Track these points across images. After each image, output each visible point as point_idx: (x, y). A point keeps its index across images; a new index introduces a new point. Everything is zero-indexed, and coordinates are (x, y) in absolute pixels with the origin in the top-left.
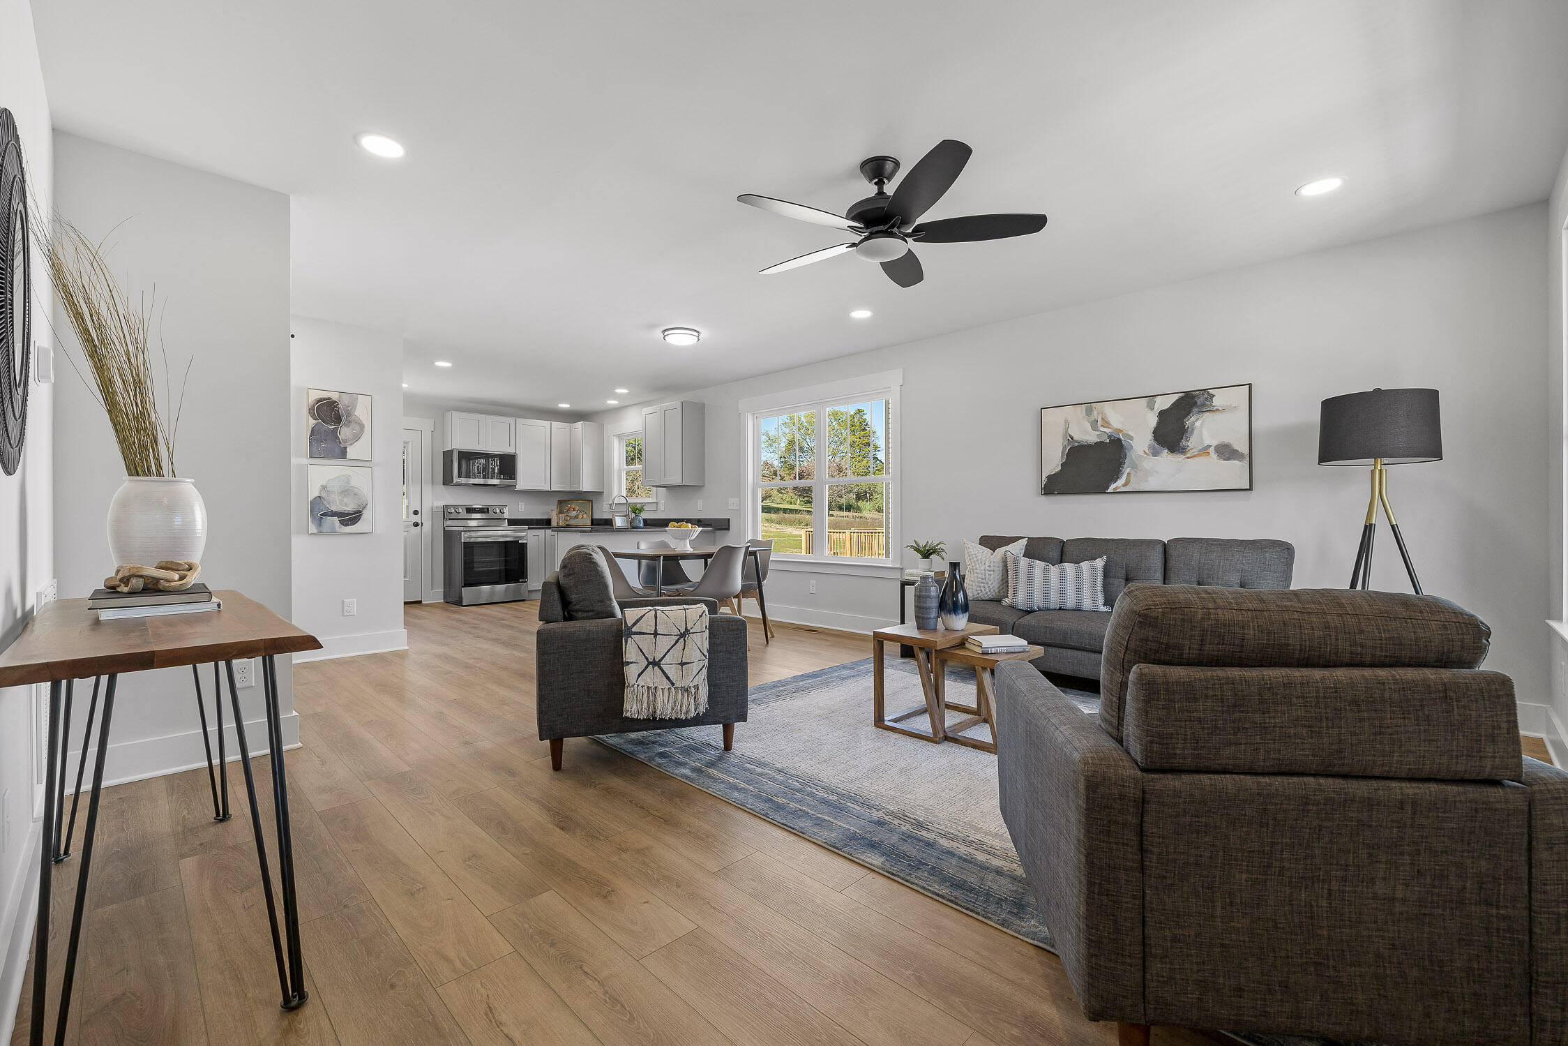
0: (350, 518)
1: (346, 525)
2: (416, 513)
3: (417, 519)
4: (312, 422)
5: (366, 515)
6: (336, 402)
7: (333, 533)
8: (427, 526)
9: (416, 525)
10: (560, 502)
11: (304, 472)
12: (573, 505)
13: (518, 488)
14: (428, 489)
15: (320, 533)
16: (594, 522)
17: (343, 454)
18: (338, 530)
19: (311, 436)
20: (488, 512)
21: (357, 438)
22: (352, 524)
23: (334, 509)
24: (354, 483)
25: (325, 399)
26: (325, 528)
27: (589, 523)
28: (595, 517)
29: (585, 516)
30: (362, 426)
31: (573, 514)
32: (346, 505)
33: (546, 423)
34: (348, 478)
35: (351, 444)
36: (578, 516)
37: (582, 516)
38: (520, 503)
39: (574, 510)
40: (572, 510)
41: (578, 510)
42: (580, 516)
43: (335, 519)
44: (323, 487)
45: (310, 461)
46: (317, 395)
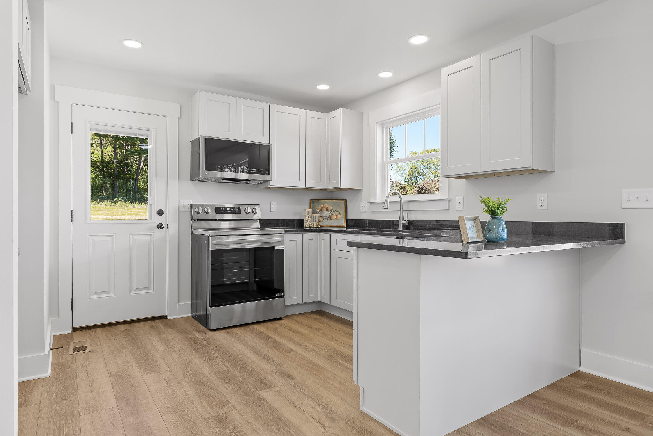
2: (160, 213)
3: (161, 219)
8: (173, 229)
9: (160, 227)
10: (313, 201)
12: (326, 205)
13: (273, 184)
14: (173, 184)
16: (349, 224)
20: (239, 212)
27: (343, 223)
28: (350, 217)
29: (339, 216)
31: (327, 214)
33: (301, 112)
36: (331, 216)
37: (336, 216)
38: (272, 203)
39: (327, 210)
40: (325, 209)
41: (332, 210)
42: (334, 217)
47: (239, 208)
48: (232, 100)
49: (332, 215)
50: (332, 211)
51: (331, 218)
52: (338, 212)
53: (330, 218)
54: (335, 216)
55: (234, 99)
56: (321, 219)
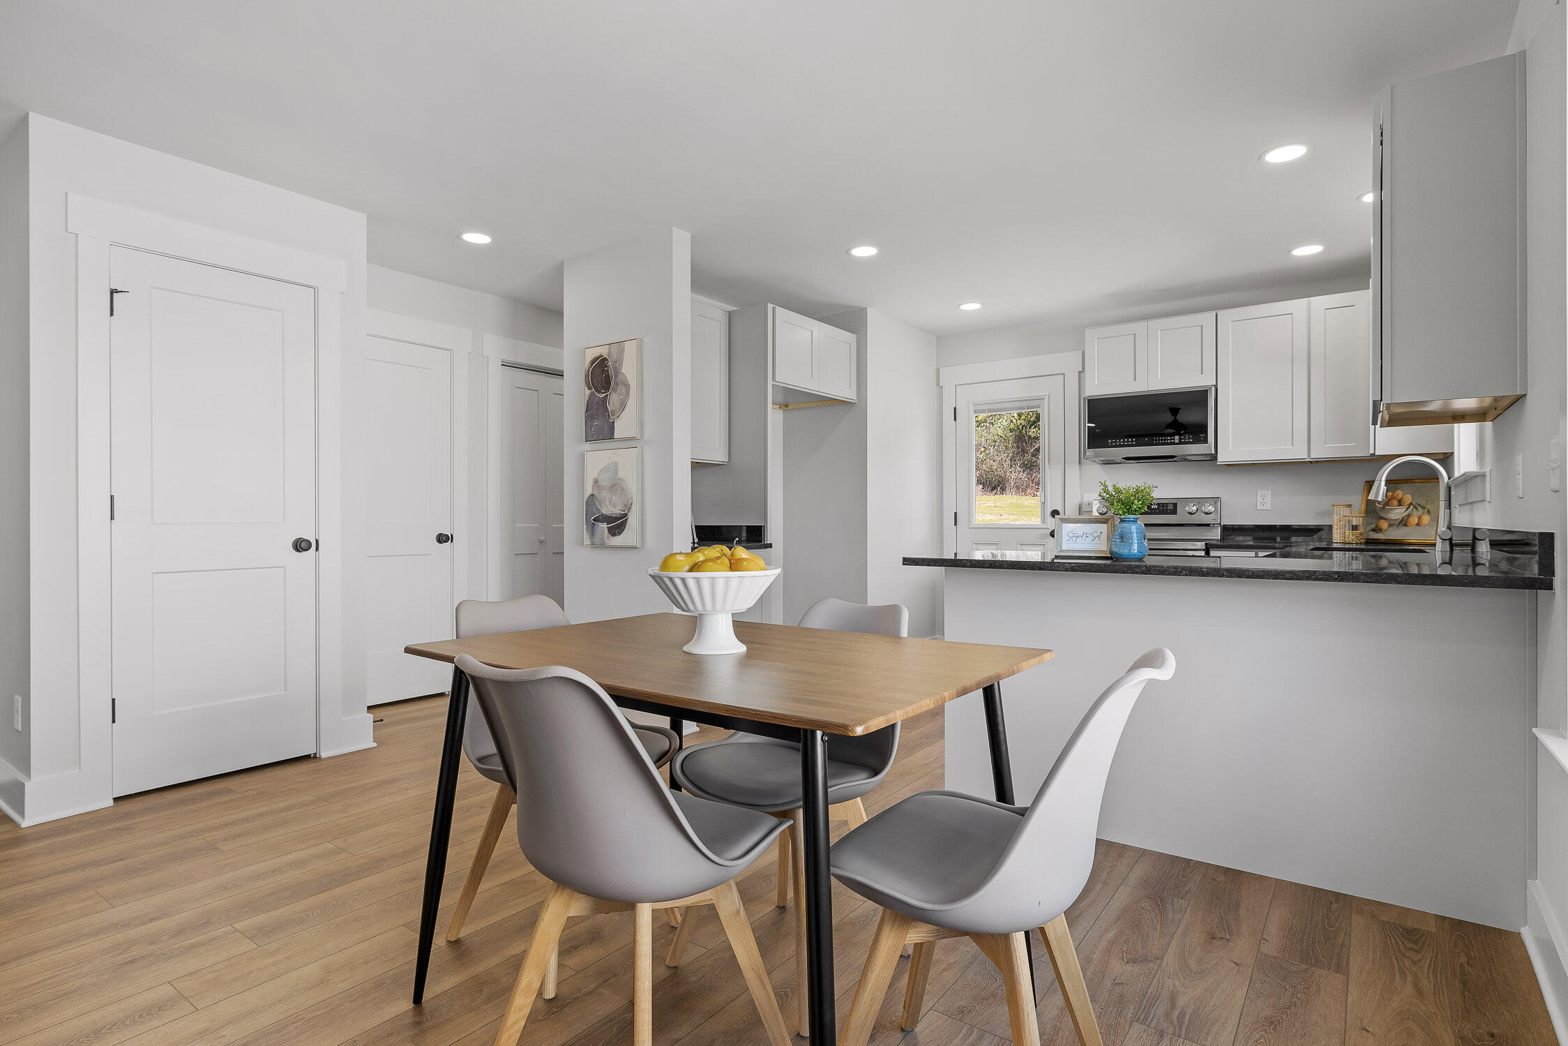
0: (617, 525)
1: (614, 535)
4: (588, 392)
5: (633, 520)
6: (606, 359)
7: (603, 546)
11: (581, 461)
12: (1399, 494)
13: (1222, 458)
14: (1073, 472)
15: (592, 545)
17: (611, 432)
18: (606, 541)
19: (586, 412)
20: (1174, 512)
21: (623, 406)
22: (620, 533)
23: (605, 511)
24: (621, 474)
25: (598, 358)
26: (597, 540)
27: (1433, 535)
28: (1459, 523)
29: (1426, 519)
30: (627, 386)
31: (1396, 513)
32: (615, 506)
33: (1295, 307)
34: (616, 465)
35: (618, 417)
36: (1407, 519)
37: (1419, 518)
38: (1260, 493)
39: (1400, 503)
40: (1395, 502)
41: (1410, 505)
42: (1414, 520)
43: (605, 525)
44: (596, 481)
45: (588, 446)
46: (591, 355)
47: (1175, 505)
48: (1140, 327)
49: (1409, 516)
50: (1412, 506)
51: (1406, 522)
52: (1424, 508)
53: (1404, 522)
54: (1417, 519)
55: (1143, 324)
56: (1384, 525)
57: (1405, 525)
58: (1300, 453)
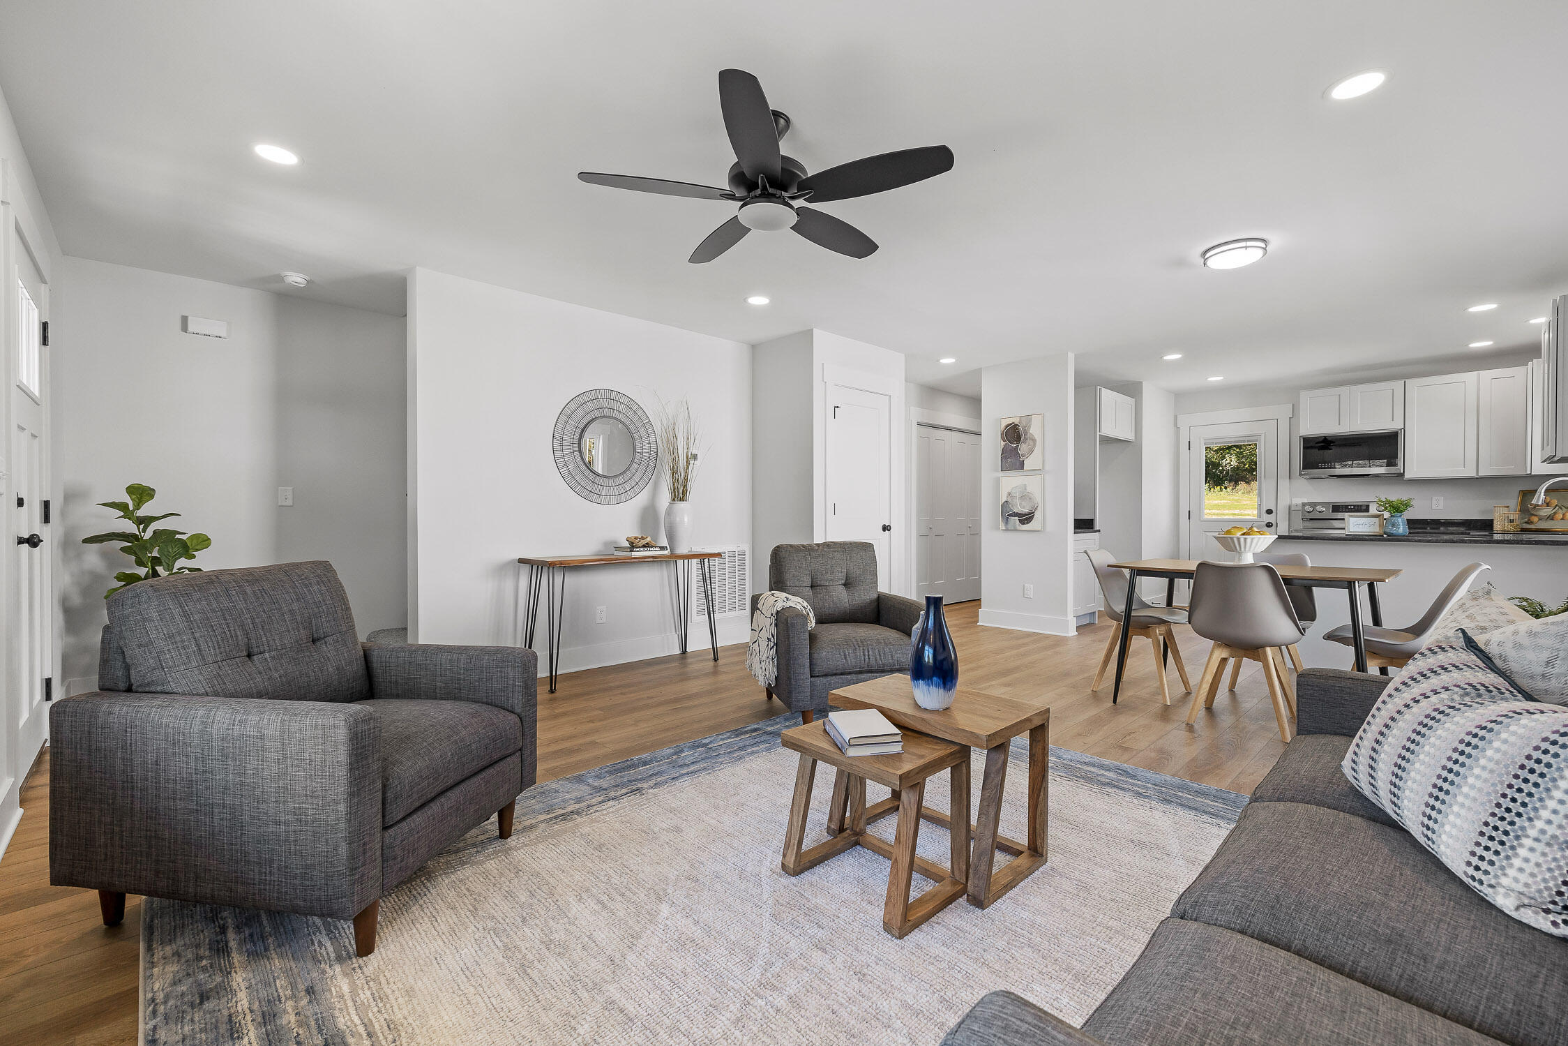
0: (1026, 518)
1: (1024, 524)
2: (1269, 512)
3: (1271, 518)
4: (1003, 443)
5: (1038, 515)
6: (1018, 425)
7: (1015, 530)
8: (1283, 527)
11: (998, 481)
13: (1407, 476)
14: (1284, 484)
15: (1007, 530)
17: (1021, 466)
18: (1018, 527)
19: (1002, 454)
20: (1367, 510)
21: (1031, 451)
22: (1028, 523)
23: (1016, 511)
24: (1029, 489)
25: (1011, 424)
26: (1010, 526)
30: (1034, 441)
31: (1546, 511)
32: (1024, 508)
34: (1025, 485)
35: (1027, 457)
36: (1554, 515)
37: (1564, 515)
38: (1435, 498)
39: (1548, 505)
42: (1560, 516)
43: (1017, 518)
44: (1009, 494)
45: (1002, 474)
46: (1005, 423)
47: (1368, 506)
48: (1344, 390)
49: (1555, 513)
50: (1558, 507)
52: (1567, 508)
53: (1551, 517)
55: (1346, 389)
56: (1535, 519)
57: (1552, 519)
58: (1472, 473)
